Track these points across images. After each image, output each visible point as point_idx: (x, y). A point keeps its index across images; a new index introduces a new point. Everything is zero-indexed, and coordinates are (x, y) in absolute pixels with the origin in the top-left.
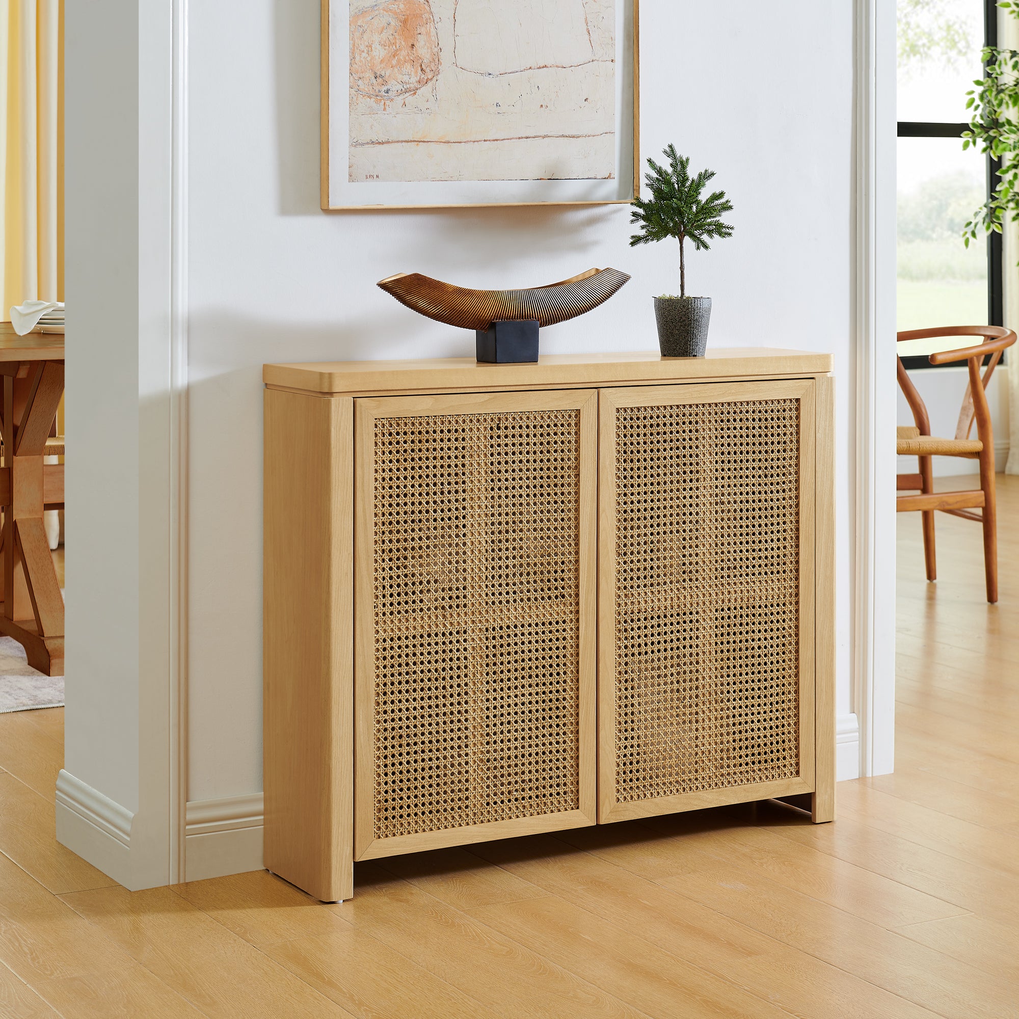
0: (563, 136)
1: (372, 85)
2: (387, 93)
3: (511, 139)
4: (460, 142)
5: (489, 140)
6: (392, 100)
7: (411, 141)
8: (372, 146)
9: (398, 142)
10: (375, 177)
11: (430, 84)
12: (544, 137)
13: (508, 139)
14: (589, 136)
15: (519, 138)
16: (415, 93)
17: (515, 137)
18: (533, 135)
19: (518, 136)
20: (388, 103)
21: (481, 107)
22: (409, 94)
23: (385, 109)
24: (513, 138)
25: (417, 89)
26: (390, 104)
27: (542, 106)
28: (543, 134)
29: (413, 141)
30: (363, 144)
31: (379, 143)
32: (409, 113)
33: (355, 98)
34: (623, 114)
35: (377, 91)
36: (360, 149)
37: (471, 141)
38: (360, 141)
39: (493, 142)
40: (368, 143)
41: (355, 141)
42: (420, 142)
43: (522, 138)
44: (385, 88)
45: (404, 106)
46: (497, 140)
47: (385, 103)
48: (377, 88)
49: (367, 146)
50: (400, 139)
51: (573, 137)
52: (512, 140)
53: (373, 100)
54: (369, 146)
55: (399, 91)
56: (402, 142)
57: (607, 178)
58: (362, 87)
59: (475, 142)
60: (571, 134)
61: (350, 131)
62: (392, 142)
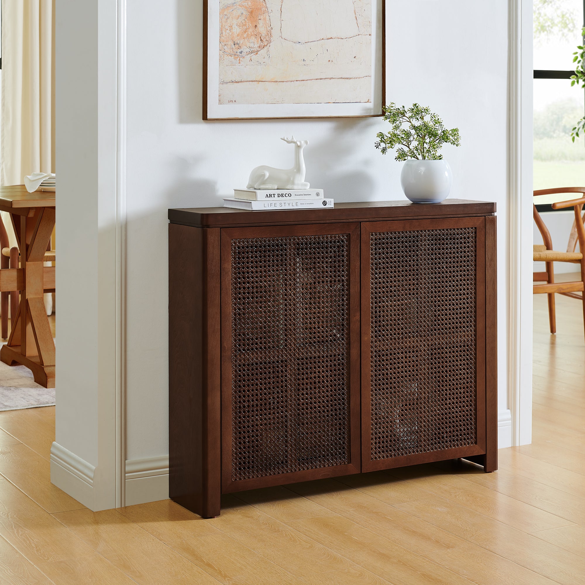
0: (341, 78)
1: (232, 49)
2: (241, 53)
3: (311, 80)
4: (283, 82)
5: (299, 81)
6: (244, 57)
7: (255, 81)
8: (232, 84)
9: (247, 81)
10: (234, 101)
11: (266, 48)
12: (330, 79)
13: (310, 80)
14: (356, 78)
15: (316, 79)
16: (257, 54)
17: (314, 78)
18: (324, 78)
19: (316, 78)
20: (241, 59)
21: (294, 61)
22: (254, 54)
23: (239, 63)
25: (258, 51)
26: (243, 60)
27: (329, 61)
28: (330, 77)
30: (227, 83)
31: (236, 82)
32: (253, 65)
33: (222, 56)
34: (376, 65)
35: (235, 52)
36: (225, 85)
37: (289, 81)
38: (225, 81)
39: (301, 81)
40: (230, 82)
41: (222, 81)
42: (259, 81)
43: (318, 79)
44: (240, 51)
45: (251, 61)
46: (303, 80)
47: (239, 59)
48: (235, 50)
49: (229, 84)
50: (248, 80)
51: (347, 79)
53: (233, 57)
54: (230, 84)
55: (248, 52)
56: (249, 81)
57: (367, 102)
58: (226, 50)
59: (291, 81)
60: (346, 77)
61: (220, 75)
62: (244, 82)
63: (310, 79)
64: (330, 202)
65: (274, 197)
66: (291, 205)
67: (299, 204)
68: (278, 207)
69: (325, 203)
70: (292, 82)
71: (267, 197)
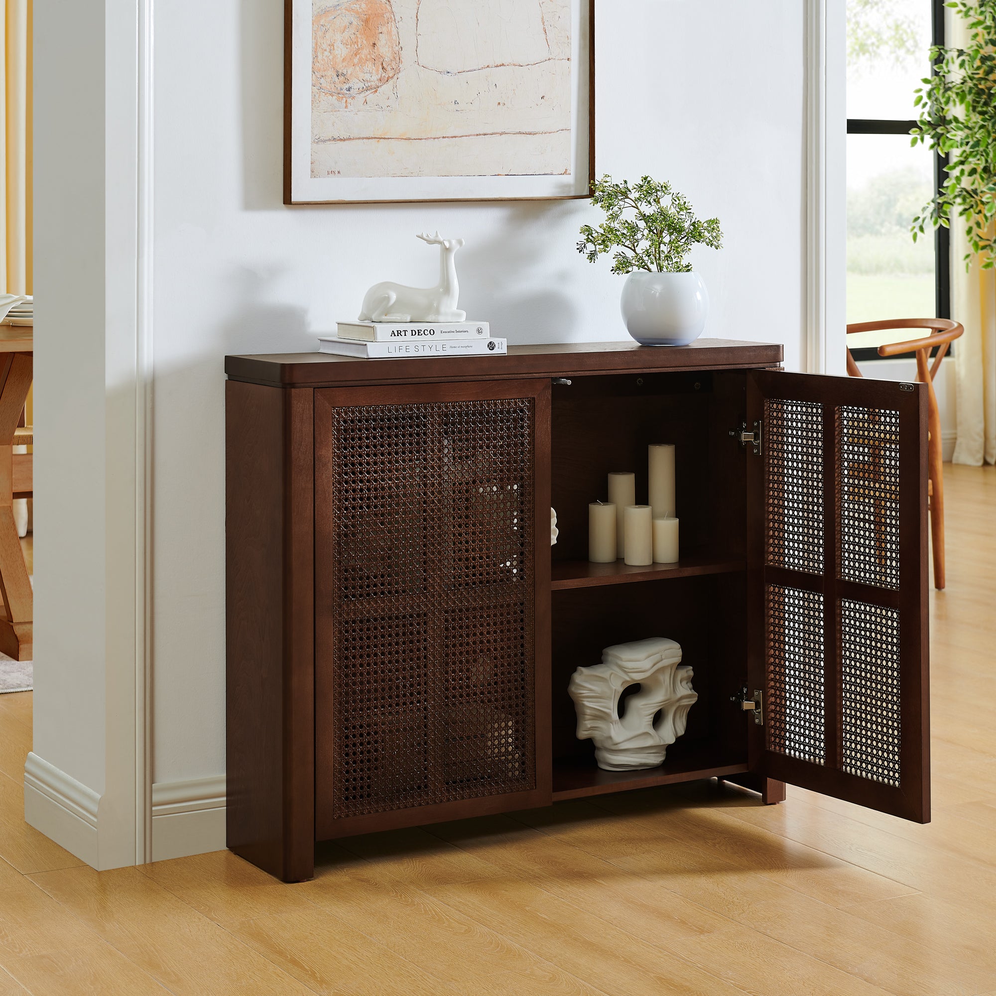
0: (520, 133)
1: (334, 83)
2: (349, 91)
3: (469, 136)
4: (421, 139)
5: (447, 137)
6: (354, 98)
7: (372, 138)
8: (334, 142)
9: (359, 138)
11: (391, 82)
12: (503, 134)
13: (466, 136)
14: (546, 133)
15: (477, 135)
16: (376, 91)
17: (474, 134)
18: (491, 132)
20: (349, 100)
21: (440, 104)
22: (370, 92)
23: (346, 107)
24: (471, 135)
25: (378, 87)
26: (352, 102)
27: (499, 103)
28: (500, 131)
29: (374, 138)
30: (324, 141)
31: (341, 140)
32: (370, 111)
33: (317, 96)
34: (578, 111)
35: (339, 88)
36: (321, 145)
37: (430, 138)
38: (322, 138)
39: (451, 139)
40: (329, 140)
41: (317, 137)
42: (380, 138)
43: (480, 135)
44: (347, 86)
45: (365, 103)
46: (455, 137)
47: (346, 101)
48: (339, 86)
49: (329, 143)
50: (361, 136)
52: (471, 137)
53: (334, 97)
54: (331, 142)
55: (361, 89)
56: (363, 138)
58: (324, 85)
59: (433, 139)
60: (528, 130)
61: (312, 128)
62: (353, 139)
63: (467, 134)
66: (434, 349)
67: (447, 347)
69: (491, 346)
70: (436, 140)
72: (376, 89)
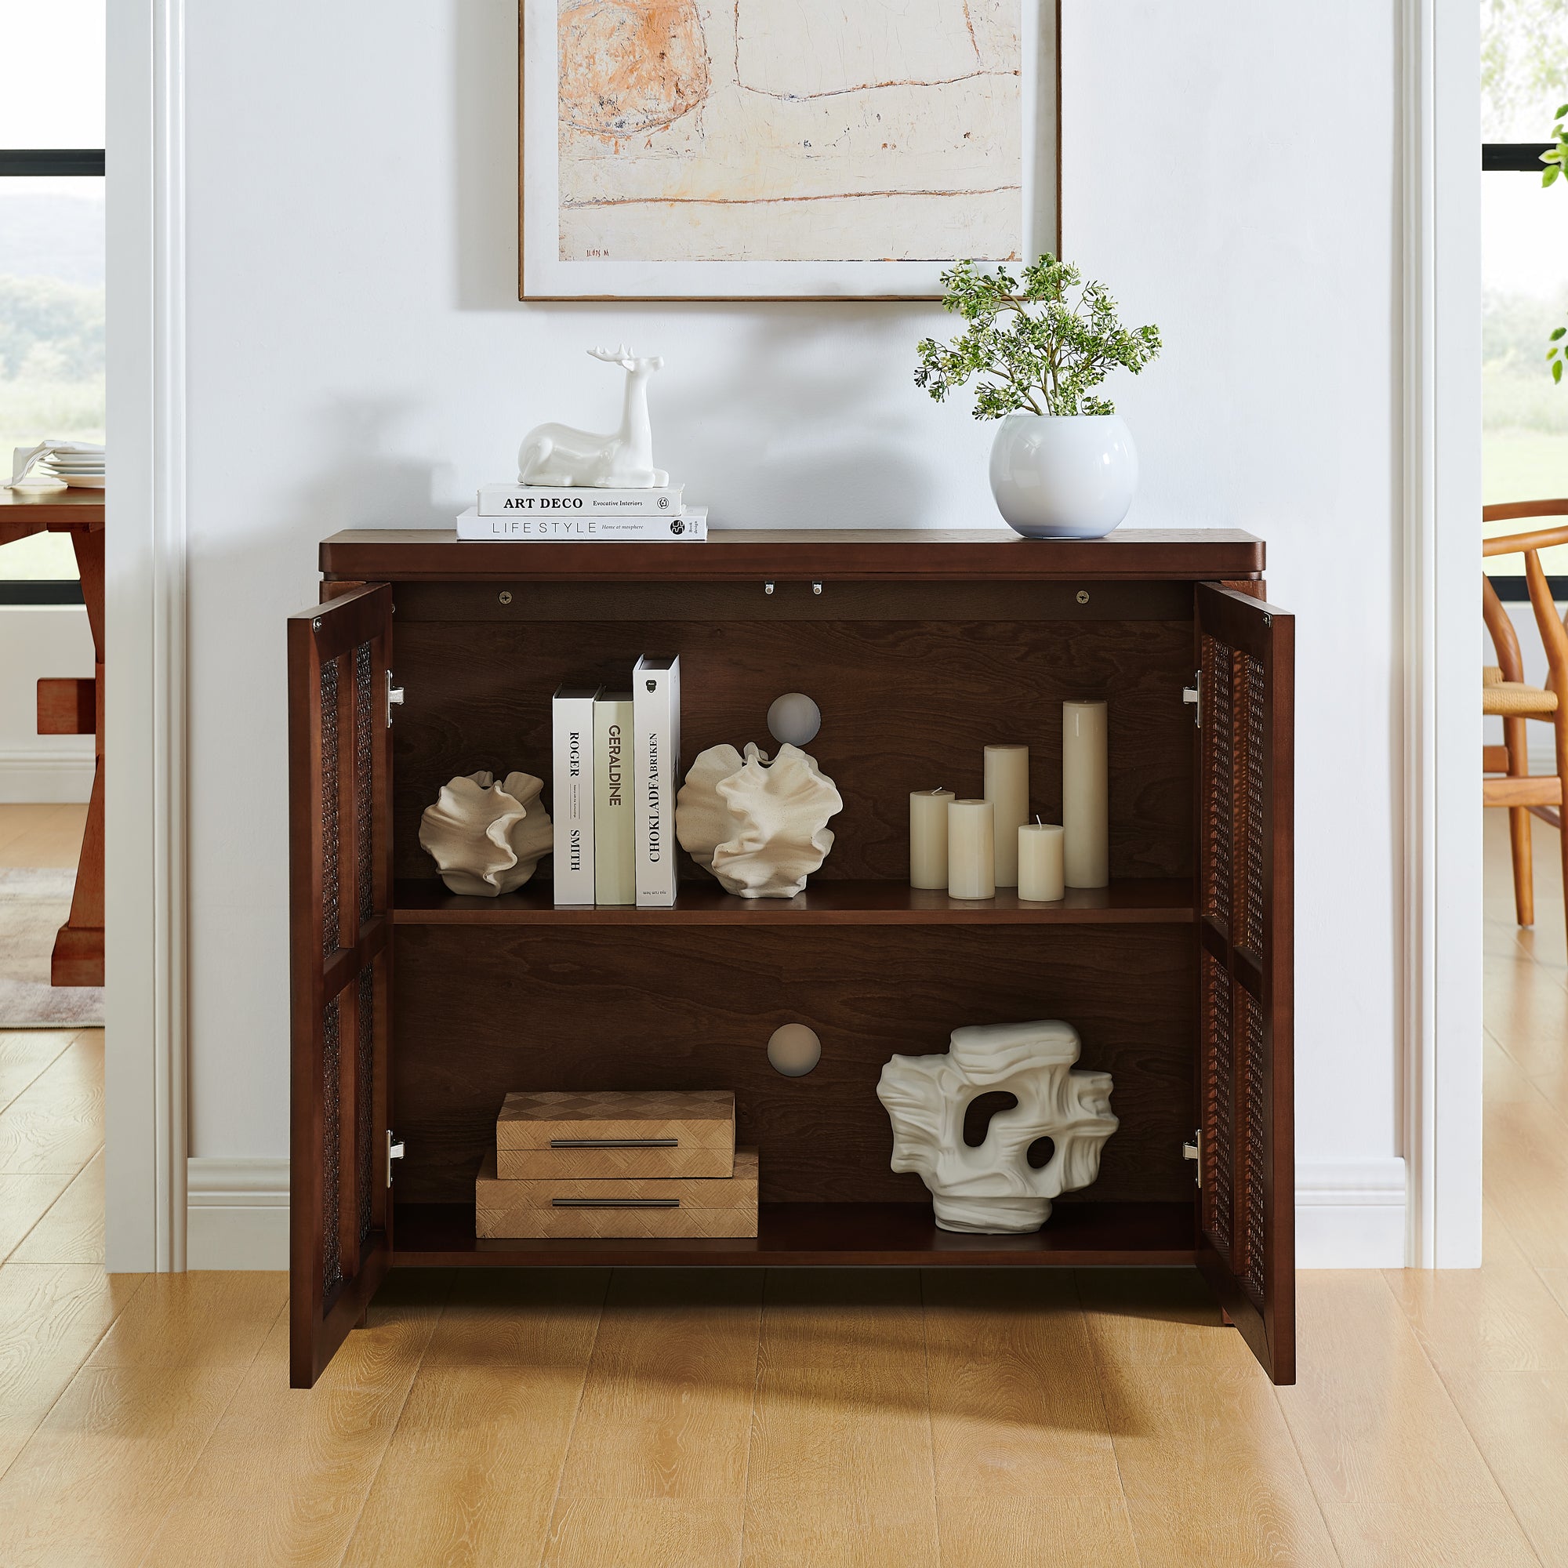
0: (924, 192)
1: (596, 115)
2: (621, 127)
3: (830, 197)
4: (746, 202)
5: (793, 199)
6: (629, 137)
7: (661, 200)
8: (596, 206)
9: (639, 201)
10: (602, 253)
11: (692, 113)
12: (889, 195)
13: (826, 197)
14: (972, 193)
15: (846, 196)
16: (667, 127)
17: (840, 193)
18: (870, 192)
19: (843, 193)
20: (621, 142)
21: (778, 147)
22: (657, 128)
23: (616, 152)
24: (834, 196)
25: (670, 121)
26: (626, 143)
27: (885, 145)
28: (888, 189)
29: (664, 200)
30: (581, 204)
31: (608, 202)
32: (657, 158)
33: (567, 135)
34: (1037, 157)
35: (604, 123)
36: (576, 211)
37: (763, 200)
38: (577, 200)
39: (800, 201)
40: (589, 203)
41: (569, 199)
42: (675, 201)
43: (851, 195)
44: (617, 120)
45: (649, 146)
46: (806, 199)
47: (616, 142)
48: (603, 120)
49: (588, 207)
50: (643, 197)
51: (943, 194)
52: (833, 199)
53: (596, 137)
54: (592, 206)
55: (640, 124)
56: (646, 200)
57: (1007, 260)
58: (578, 118)
59: (769, 201)
60: (938, 189)
61: (560, 184)
62: (629, 202)
63: (827, 195)
64: (694, 524)
65: (530, 507)
66: (573, 528)
67: (598, 527)
68: (534, 534)
69: (677, 527)
70: (771, 203)
71: (509, 506)
72: (666, 124)
